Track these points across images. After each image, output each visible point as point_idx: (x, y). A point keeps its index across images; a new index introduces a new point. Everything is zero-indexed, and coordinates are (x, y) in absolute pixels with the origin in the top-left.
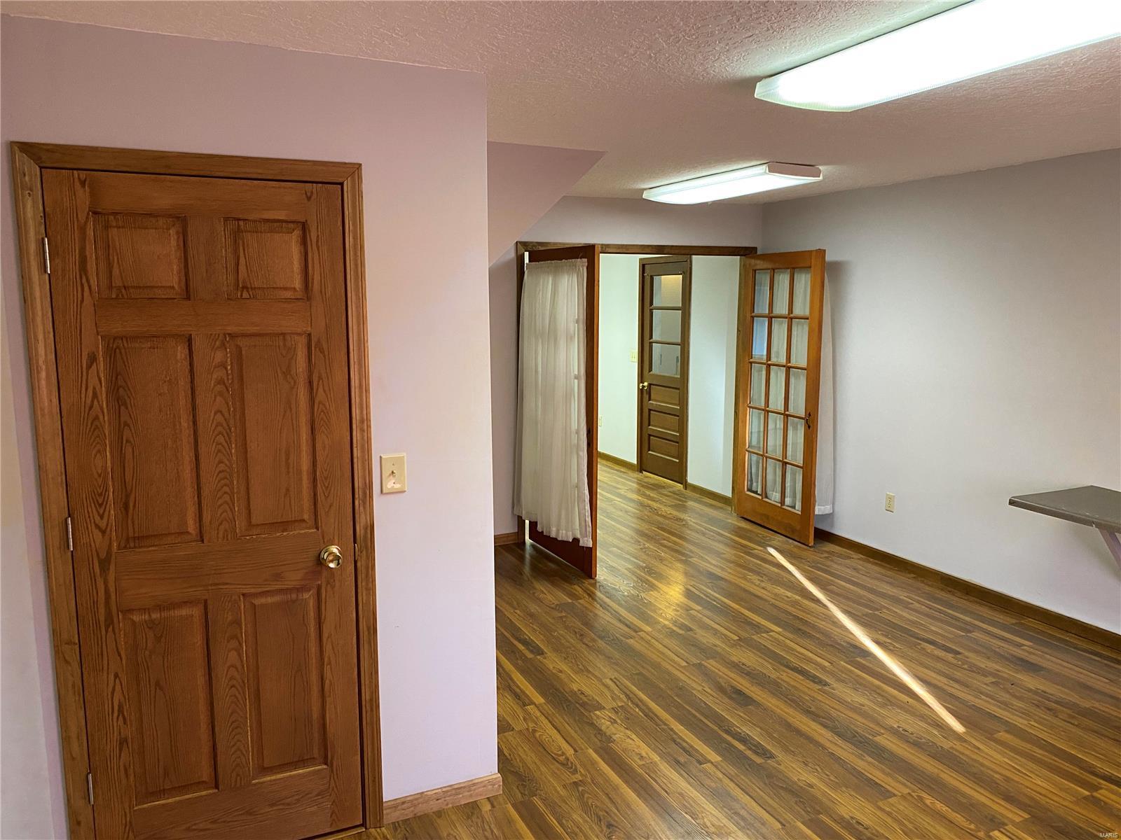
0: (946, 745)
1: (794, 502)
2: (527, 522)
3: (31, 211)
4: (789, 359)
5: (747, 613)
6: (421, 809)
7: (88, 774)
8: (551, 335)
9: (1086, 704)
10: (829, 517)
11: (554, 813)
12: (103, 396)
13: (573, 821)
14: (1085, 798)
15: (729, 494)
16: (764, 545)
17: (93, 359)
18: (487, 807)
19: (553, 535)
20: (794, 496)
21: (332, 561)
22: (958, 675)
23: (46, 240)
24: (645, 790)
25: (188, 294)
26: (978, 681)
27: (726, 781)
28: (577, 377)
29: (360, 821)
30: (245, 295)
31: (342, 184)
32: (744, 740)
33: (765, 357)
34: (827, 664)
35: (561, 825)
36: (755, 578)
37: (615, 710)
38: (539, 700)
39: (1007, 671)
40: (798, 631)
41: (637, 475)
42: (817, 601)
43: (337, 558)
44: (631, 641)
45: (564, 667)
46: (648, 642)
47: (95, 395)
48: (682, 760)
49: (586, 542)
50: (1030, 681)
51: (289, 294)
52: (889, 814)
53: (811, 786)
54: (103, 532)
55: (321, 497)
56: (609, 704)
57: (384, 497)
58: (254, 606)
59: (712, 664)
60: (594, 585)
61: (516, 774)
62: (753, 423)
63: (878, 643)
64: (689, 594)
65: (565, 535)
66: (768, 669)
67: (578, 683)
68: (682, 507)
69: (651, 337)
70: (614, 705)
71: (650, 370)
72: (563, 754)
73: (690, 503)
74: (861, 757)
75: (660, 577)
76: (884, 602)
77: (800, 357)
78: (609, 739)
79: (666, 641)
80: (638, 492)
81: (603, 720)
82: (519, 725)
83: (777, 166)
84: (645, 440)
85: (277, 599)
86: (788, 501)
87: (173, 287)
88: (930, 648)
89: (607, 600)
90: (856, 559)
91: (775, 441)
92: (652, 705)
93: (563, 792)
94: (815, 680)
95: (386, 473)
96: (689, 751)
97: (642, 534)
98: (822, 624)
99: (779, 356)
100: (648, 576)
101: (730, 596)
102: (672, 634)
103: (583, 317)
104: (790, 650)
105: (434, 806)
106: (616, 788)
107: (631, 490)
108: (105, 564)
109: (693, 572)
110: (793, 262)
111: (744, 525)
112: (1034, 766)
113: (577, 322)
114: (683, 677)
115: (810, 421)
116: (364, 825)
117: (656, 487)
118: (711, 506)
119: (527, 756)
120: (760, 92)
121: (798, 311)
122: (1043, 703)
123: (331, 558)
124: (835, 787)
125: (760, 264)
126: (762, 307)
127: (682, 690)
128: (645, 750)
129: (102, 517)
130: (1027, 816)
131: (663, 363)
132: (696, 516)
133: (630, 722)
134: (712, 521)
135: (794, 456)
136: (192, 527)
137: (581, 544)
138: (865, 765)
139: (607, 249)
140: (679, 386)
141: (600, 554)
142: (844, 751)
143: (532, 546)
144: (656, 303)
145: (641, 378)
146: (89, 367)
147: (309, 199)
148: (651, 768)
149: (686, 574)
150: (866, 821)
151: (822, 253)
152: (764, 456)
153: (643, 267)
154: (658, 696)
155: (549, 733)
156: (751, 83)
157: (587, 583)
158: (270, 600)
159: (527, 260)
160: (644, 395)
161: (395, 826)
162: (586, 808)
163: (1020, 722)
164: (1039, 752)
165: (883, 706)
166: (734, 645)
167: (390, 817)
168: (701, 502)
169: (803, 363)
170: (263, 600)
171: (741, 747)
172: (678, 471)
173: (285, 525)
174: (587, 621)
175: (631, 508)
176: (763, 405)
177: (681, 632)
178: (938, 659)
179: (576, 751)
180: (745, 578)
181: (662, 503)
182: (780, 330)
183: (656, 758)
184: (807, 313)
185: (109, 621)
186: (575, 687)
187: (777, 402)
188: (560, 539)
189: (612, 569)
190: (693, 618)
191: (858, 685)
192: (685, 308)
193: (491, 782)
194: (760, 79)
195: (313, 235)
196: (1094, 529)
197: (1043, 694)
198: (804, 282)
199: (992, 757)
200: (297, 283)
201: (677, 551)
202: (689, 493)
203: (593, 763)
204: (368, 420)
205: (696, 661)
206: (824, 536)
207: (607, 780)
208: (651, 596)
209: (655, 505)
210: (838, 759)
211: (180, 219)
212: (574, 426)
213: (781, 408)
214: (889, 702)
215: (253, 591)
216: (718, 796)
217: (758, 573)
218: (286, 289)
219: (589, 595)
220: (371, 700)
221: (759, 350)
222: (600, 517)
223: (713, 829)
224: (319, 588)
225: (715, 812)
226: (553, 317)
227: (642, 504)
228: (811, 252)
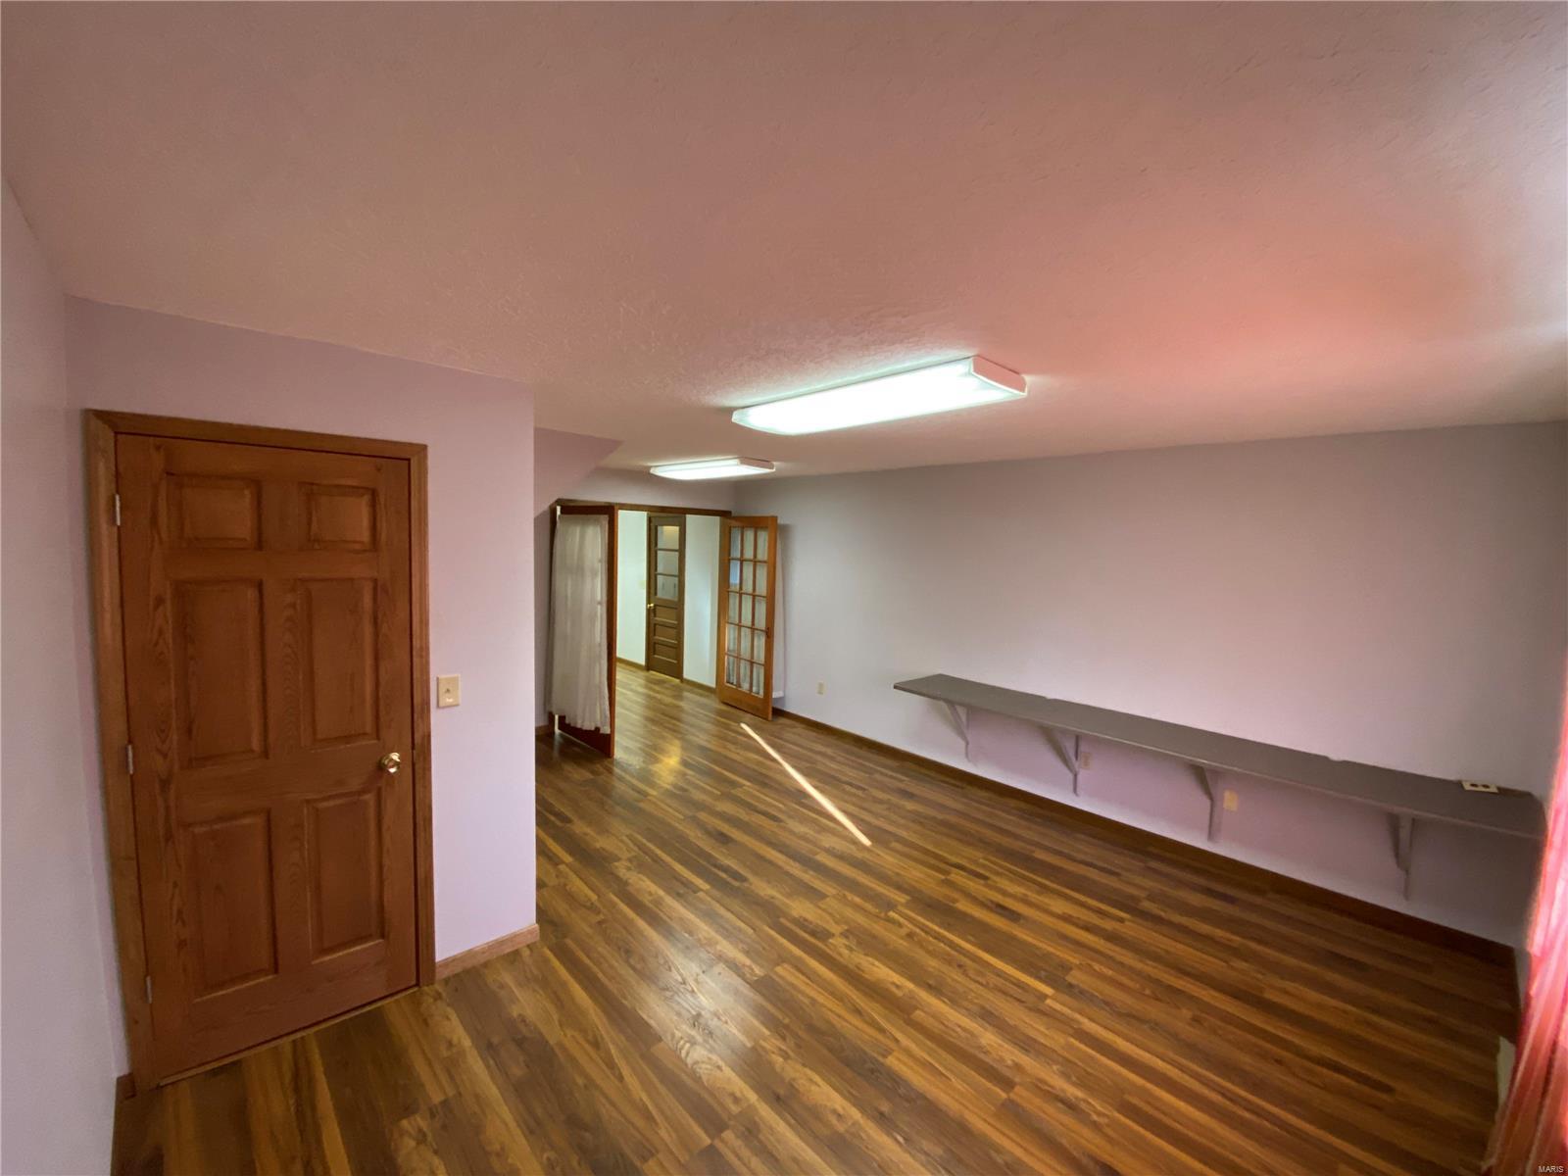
0: (859, 855)
1: (759, 690)
2: (557, 717)
3: (103, 472)
4: (754, 589)
5: (726, 773)
6: (469, 964)
7: (146, 976)
8: (579, 570)
9: (940, 817)
10: (781, 699)
11: (583, 950)
12: (169, 636)
13: (599, 953)
14: (943, 881)
15: (713, 685)
16: (739, 722)
17: (160, 601)
18: (526, 953)
19: (579, 726)
20: (758, 686)
21: (392, 767)
22: (866, 805)
23: (117, 497)
24: (654, 919)
25: (260, 545)
26: (878, 808)
27: (714, 903)
28: (600, 603)
29: (414, 982)
30: (316, 546)
31: (409, 460)
32: (726, 870)
33: (738, 587)
34: (781, 806)
35: (588, 956)
36: (730, 746)
37: (630, 860)
38: (568, 859)
39: (895, 799)
40: (764, 785)
41: (644, 674)
42: (774, 760)
43: (396, 764)
44: (642, 805)
45: (588, 830)
46: (654, 803)
47: (161, 633)
48: (681, 892)
49: (606, 730)
50: (910, 805)
51: (357, 547)
52: (824, 910)
53: (773, 898)
54: (165, 756)
55: (382, 713)
56: (625, 855)
57: (441, 711)
58: (317, 810)
59: (703, 816)
60: (612, 763)
61: (552, 923)
62: (730, 633)
63: (816, 787)
64: (684, 763)
65: (589, 726)
66: (742, 814)
67: (601, 843)
68: (679, 697)
69: (656, 569)
70: (629, 855)
71: (656, 594)
72: (589, 900)
73: (686, 694)
74: (805, 872)
75: (662, 751)
76: (819, 758)
77: (762, 588)
78: (626, 883)
79: (668, 801)
80: (646, 687)
81: (622, 869)
82: (552, 881)
83: (746, 460)
84: (651, 647)
85: (338, 802)
86: (754, 689)
87: (245, 540)
88: (848, 788)
89: (623, 774)
90: (800, 729)
91: (745, 644)
92: (659, 852)
93: (589, 930)
94: (775, 819)
95: (442, 690)
96: (686, 884)
97: (648, 719)
98: (778, 777)
99: (748, 587)
100: (652, 752)
101: (715, 762)
102: (672, 795)
103: (605, 558)
104: (758, 799)
105: (482, 959)
106: (631, 922)
107: (640, 685)
108: (165, 784)
109: (687, 746)
110: (757, 523)
111: (724, 707)
112: (914, 864)
113: (600, 561)
114: (681, 828)
115: (769, 633)
116: (417, 984)
117: (660, 682)
118: (701, 695)
119: (561, 907)
120: (736, 418)
121: (760, 557)
122: (918, 819)
123: (391, 764)
124: (789, 896)
125: (734, 523)
126: (735, 553)
127: (682, 838)
128: (653, 888)
129: (163, 742)
130: (908, 898)
131: (666, 591)
132: (690, 703)
133: (641, 867)
134: (703, 706)
135: (759, 656)
136: (256, 744)
137: (602, 732)
138: (808, 877)
139: (624, 507)
140: (677, 607)
141: (617, 738)
142: (795, 869)
143: (561, 735)
144: (660, 546)
145: (649, 602)
146: (156, 607)
147: (379, 470)
148: (658, 902)
149: (684, 749)
150: (809, 917)
151: (775, 518)
152: (738, 658)
153: (650, 520)
154: (663, 845)
155: (577, 885)
156: (730, 410)
157: (606, 762)
158: (331, 803)
159: (558, 513)
160: (651, 613)
161: (447, 981)
162: (608, 940)
163: (904, 834)
164: (915, 853)
165: (819, 832)
166: (717, 798)
167: (441, 974)
168: (693, 692)
169: (764, 593)
170: (325, 804)
171: (724, 875)
172: (676, 670)
173: (347, 738)
174: (606, 791)
175: (640, 699)
176: (737, 621)
177: (678, 792)
178: (854, 795)
179: (599, 896)
180: (725, 748)
181: (663, 693)
182: (748, 569)
183: (661, 893)
184: (766, 558)
185: (169, 837)
186: (598, 845)
187: (747, 619)
188: (585, 728)
189: (626, 749)
190: (690, 783)
191: (803, 820)
192: (681, 551)
193: (530, 932)
194: (736, 409)
195: (382, 499)
196: (942, 703)
197: (918, 814)
198: (764, 537)
199: (888, 860)
200: (366, 536)
201: (675, 731)
202: (683, 685)
203: (614, 905)
204: (428, 648)
205: (690, 814)
206: (779, 713)
207: (625, 917)
208: (656, 768)
209: (659, 696)
210: (791, 876)
211: (256, 484)
212: (598, 640)
213: (749, 624)
214: (823, 829)
215: (315, 797)
216: (709, 916)
217: (734, 743)
218: (355, 542)
219: (608, 770)
220: (426, 878)
221: (734, 579)
222: (618, 709)
223: (705, 942)
224: (380, 789)
225: (706, 928)
226: (581, 557)
227: (649, 696)
228: (767, 518)
